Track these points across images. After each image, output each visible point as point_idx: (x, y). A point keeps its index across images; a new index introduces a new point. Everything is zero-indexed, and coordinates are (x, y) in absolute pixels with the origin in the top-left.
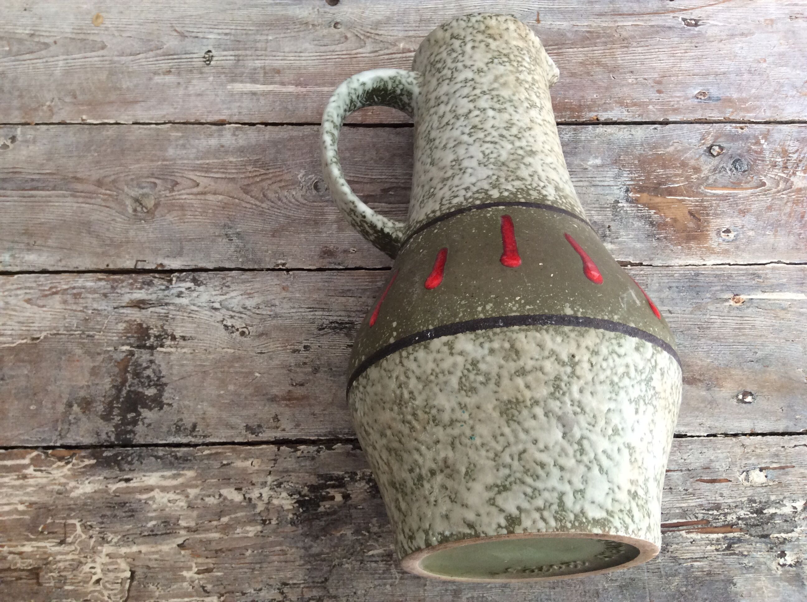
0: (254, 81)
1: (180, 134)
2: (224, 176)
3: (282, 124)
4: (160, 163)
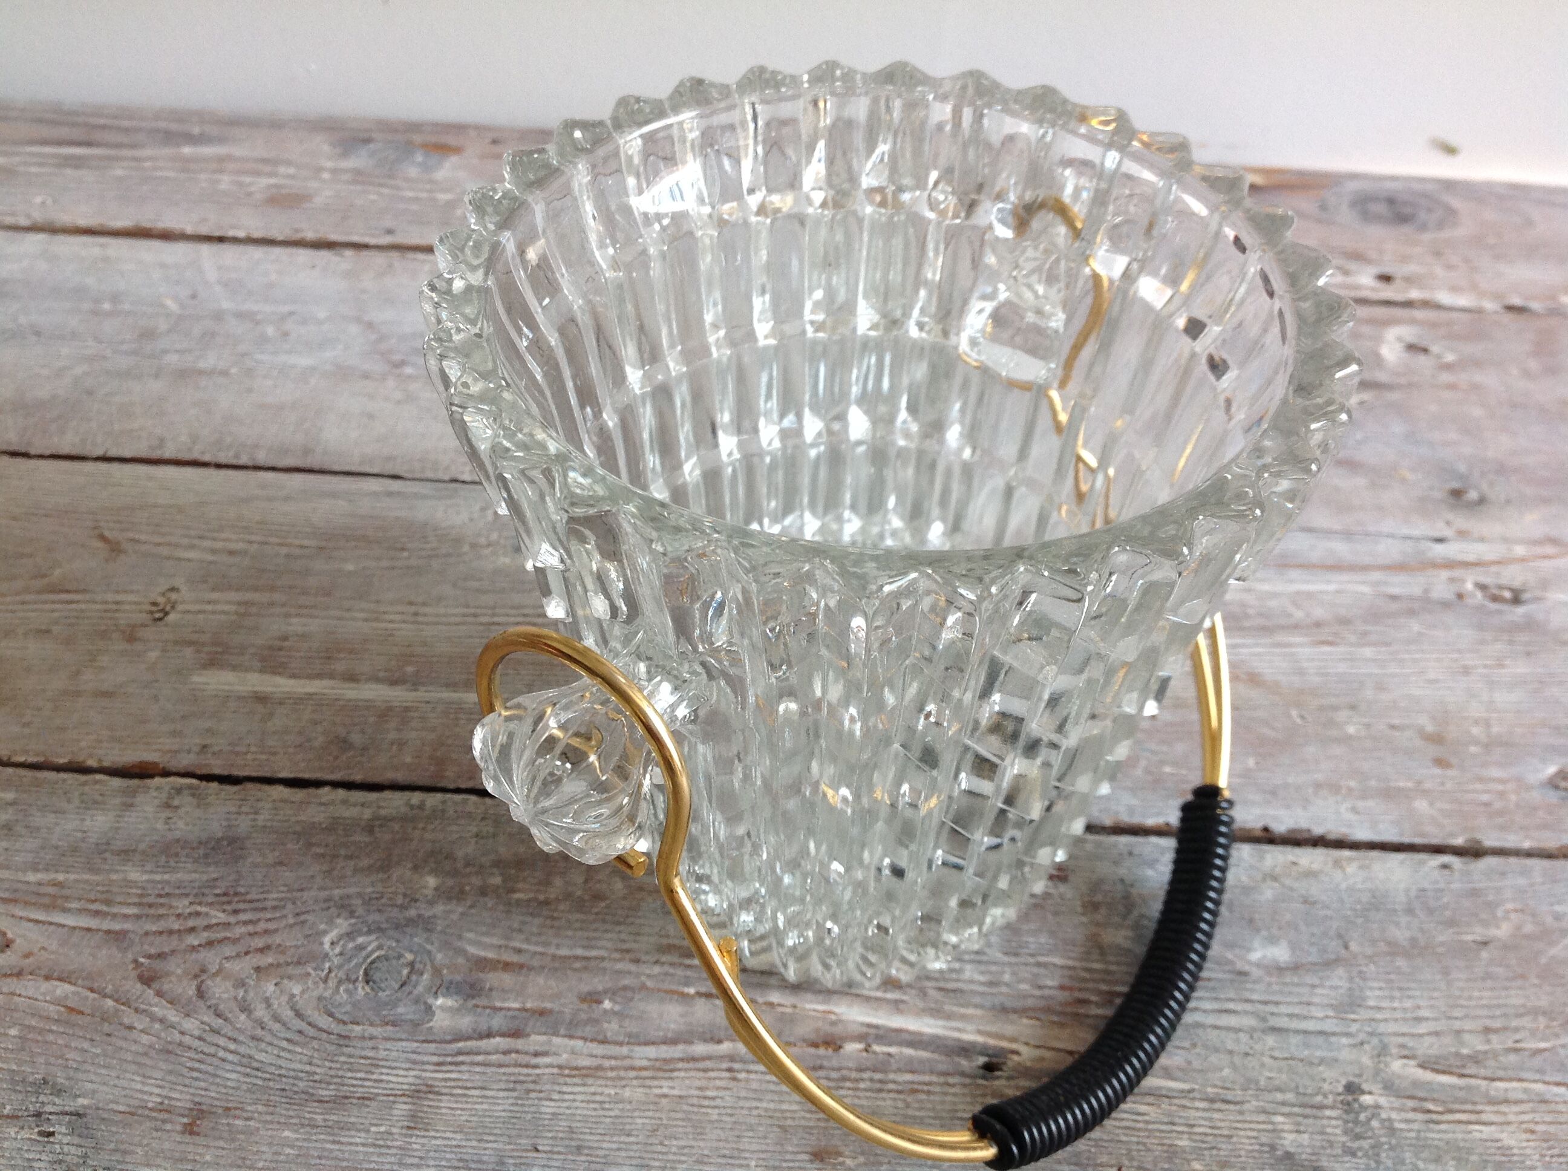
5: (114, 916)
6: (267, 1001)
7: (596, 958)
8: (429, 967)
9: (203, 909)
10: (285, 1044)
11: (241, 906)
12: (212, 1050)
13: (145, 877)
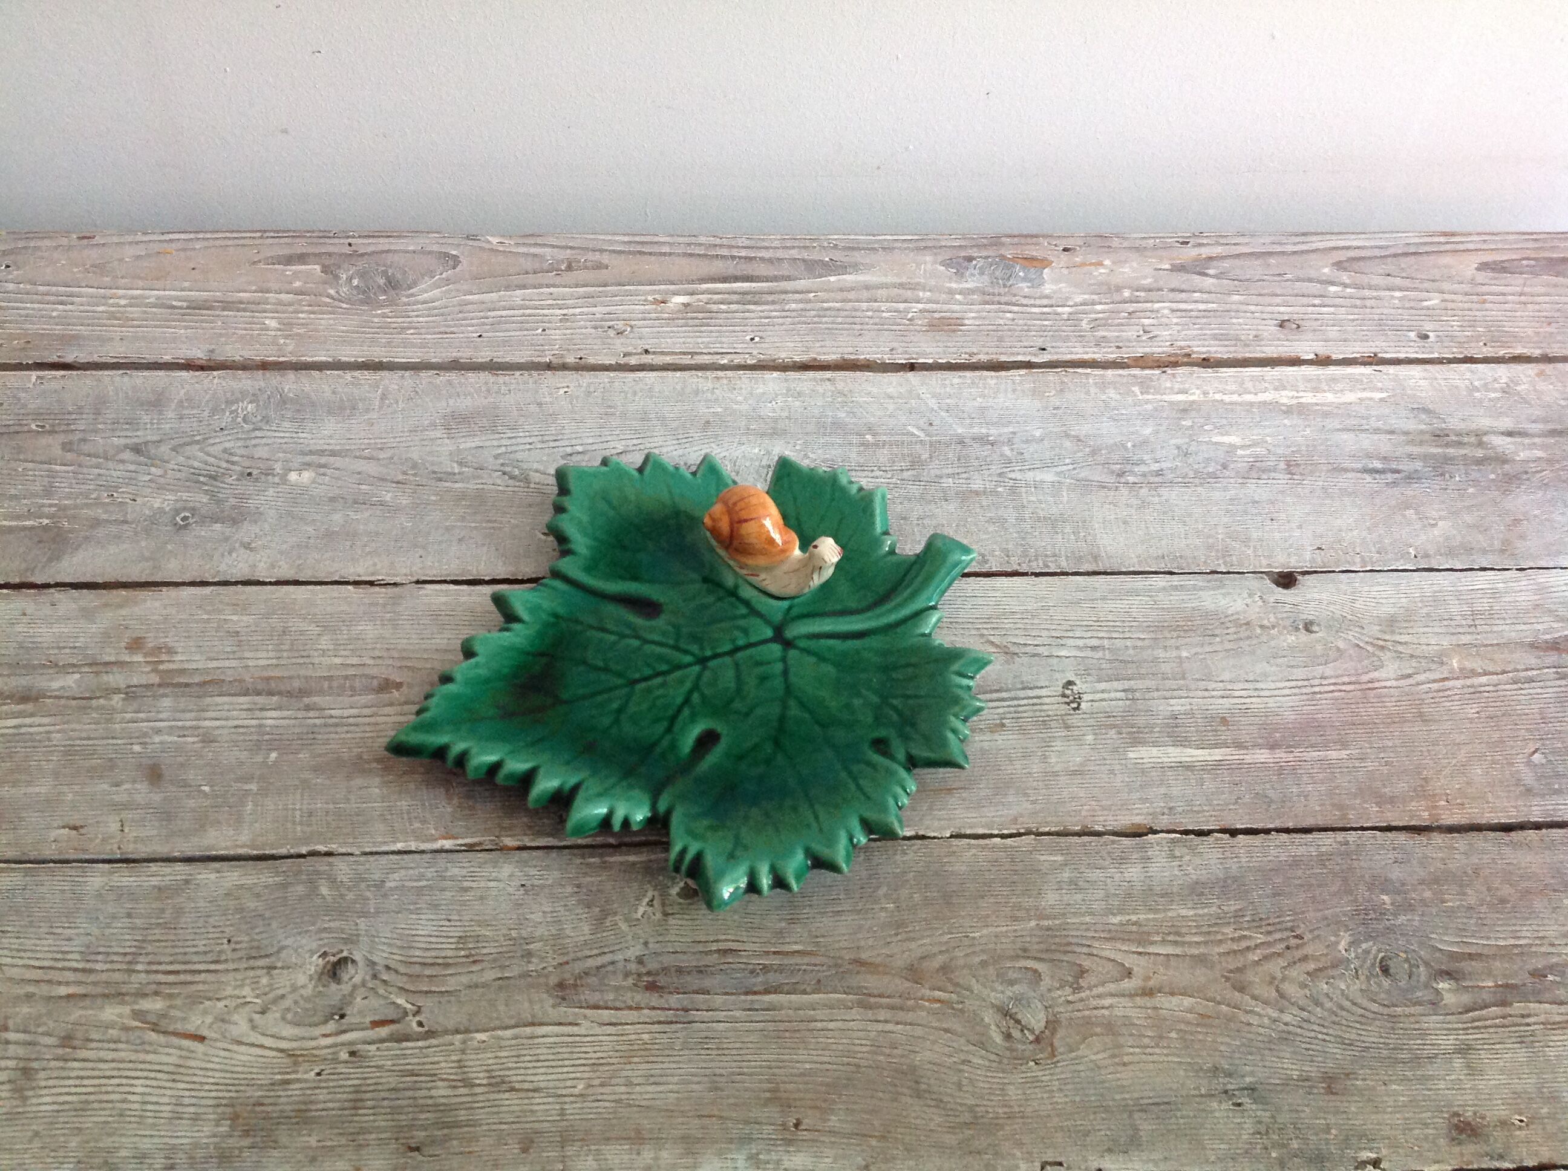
0: (1181, 742)
1: (1059, 858)
2: (1178, 951)
3: (1267, 831)
4: (1033, 923)
5: (1190, 944)
6: (1327, 995)
7: (1526, 945)
8: (1420, 962)
9: (1245, 933)
10: (1358, 1026)
11: (1270, 928)
12: (1313, 1034)
13: (1192, 913)
